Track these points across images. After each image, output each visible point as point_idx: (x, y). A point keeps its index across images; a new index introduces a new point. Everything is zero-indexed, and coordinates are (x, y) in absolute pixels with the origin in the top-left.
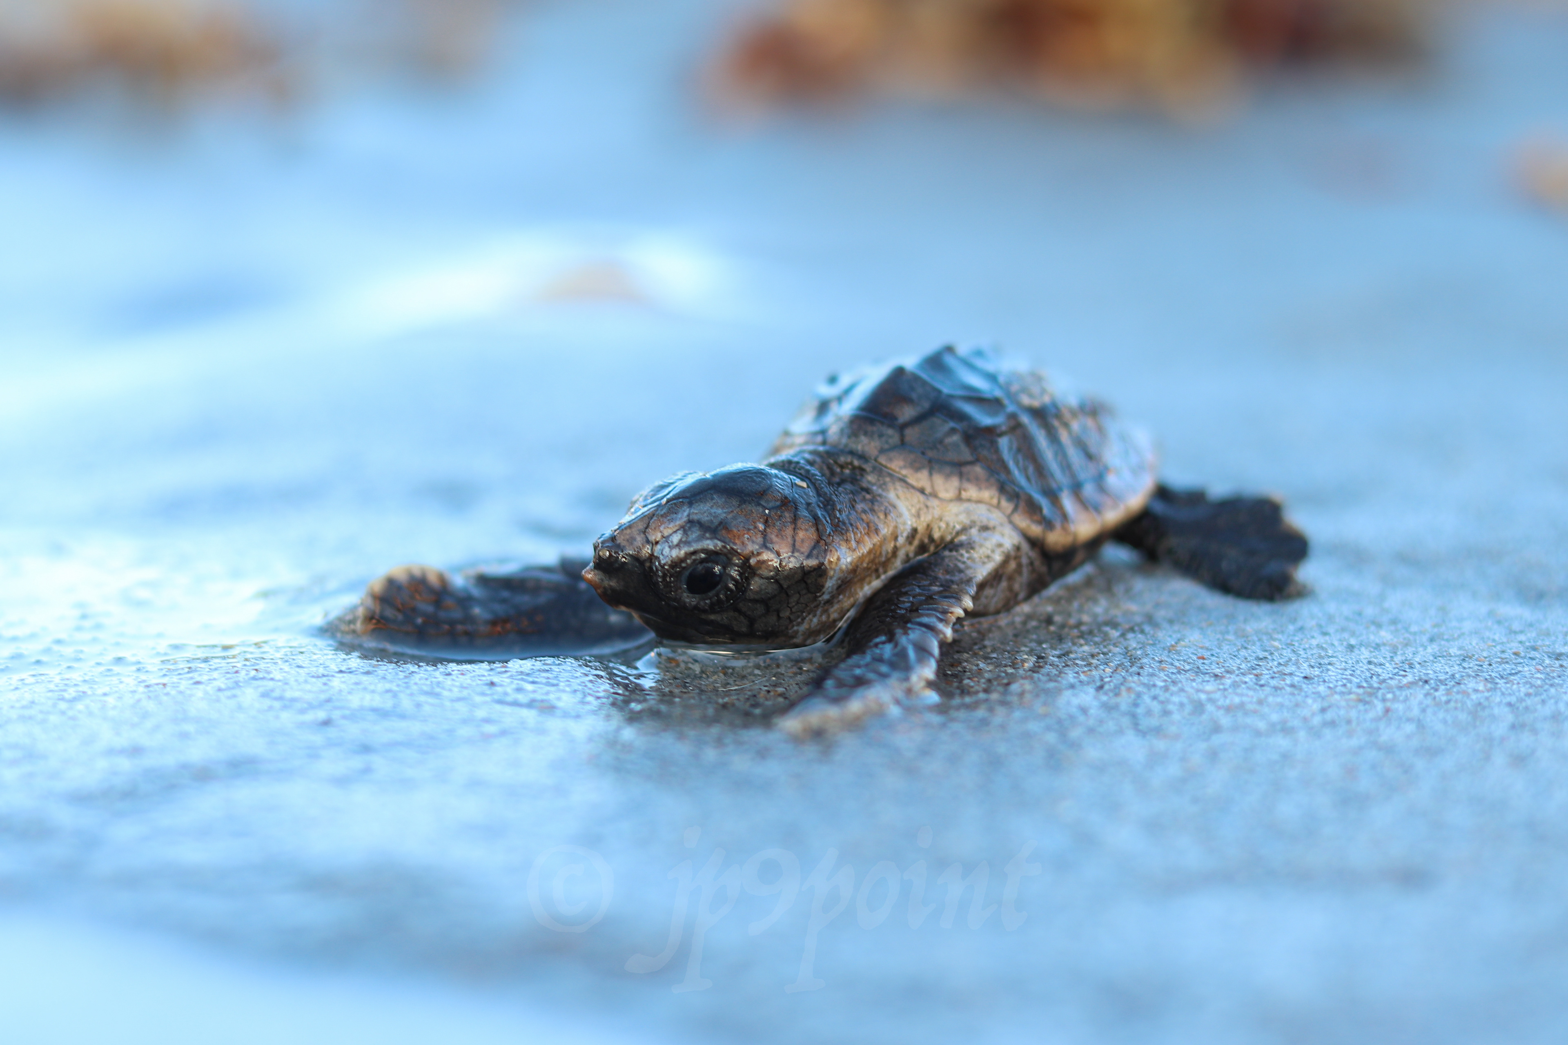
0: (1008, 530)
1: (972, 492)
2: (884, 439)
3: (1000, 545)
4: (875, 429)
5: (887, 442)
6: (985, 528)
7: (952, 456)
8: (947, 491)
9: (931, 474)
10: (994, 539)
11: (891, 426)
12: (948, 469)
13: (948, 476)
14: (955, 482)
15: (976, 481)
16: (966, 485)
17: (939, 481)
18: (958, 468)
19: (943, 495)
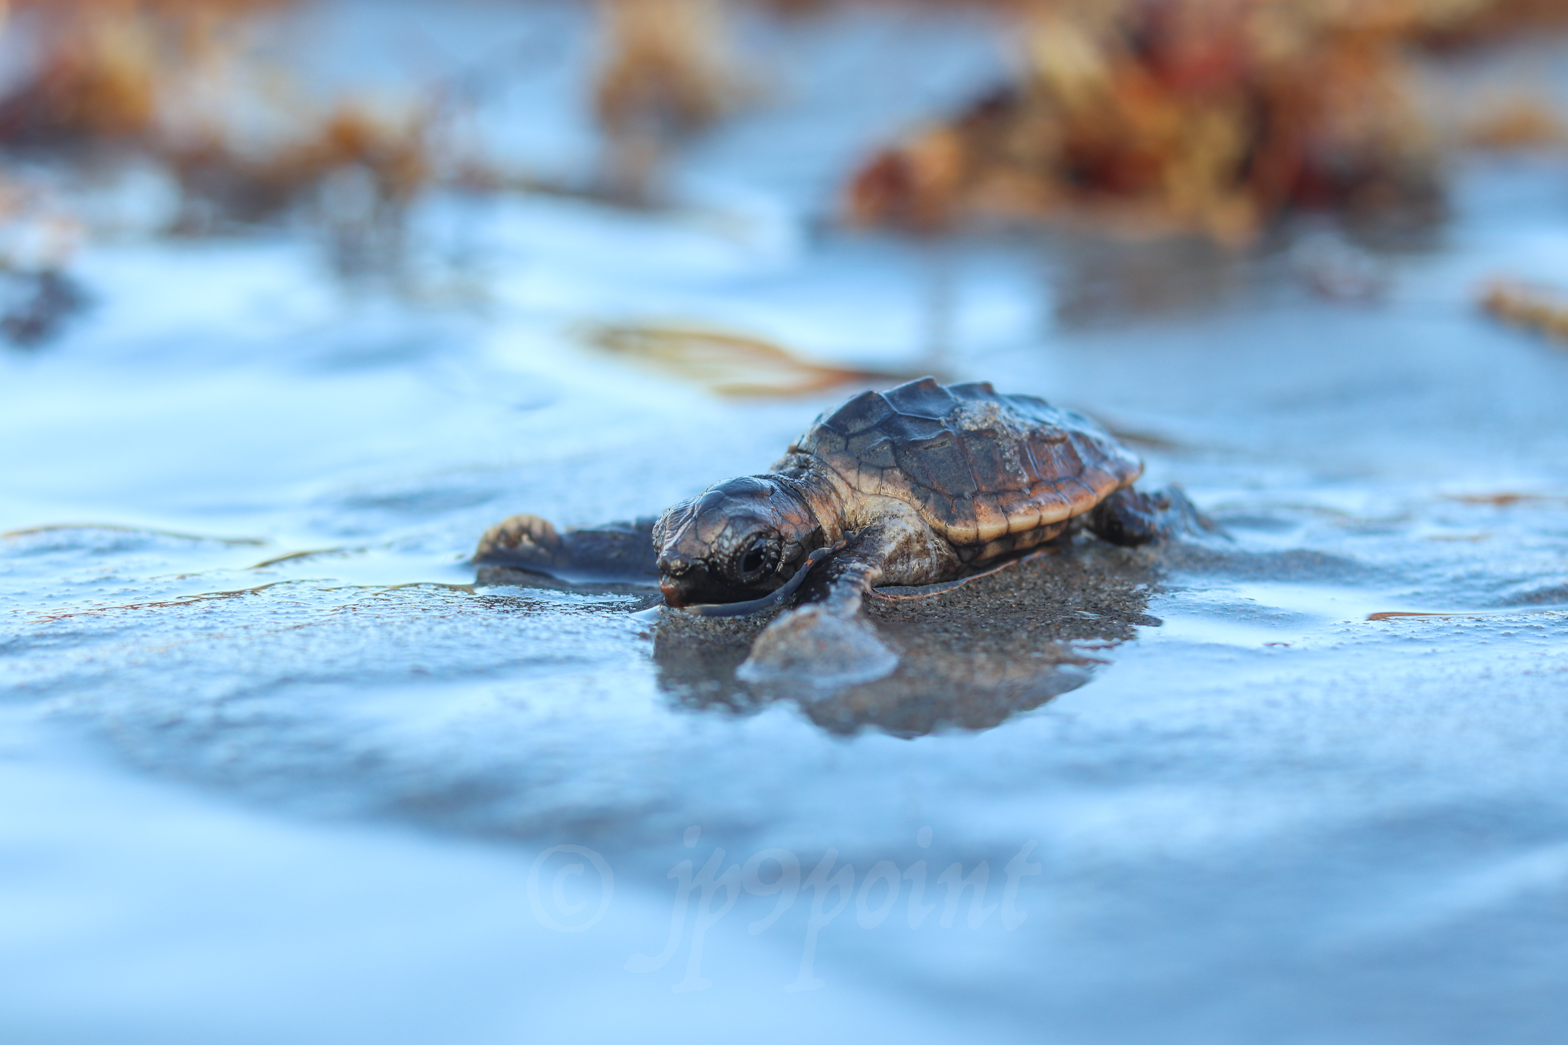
0: (914, 520)
1: (890, 490)
2: (833, 444)
3: (904, 530)
4: (828, 436)
5: (835, 447)
6: (894, 516)
7: (879, 462)
8: (868, 487)
9: (859, 473)
10: (900, 524)
11: (841, 435)
12: (873, 471)
13: (872, 476)
14: (876, 481)
15: (893, 482)
16: (884, 484)
17: (864, 478)
18: (881, 471)
19: (864, 489)
